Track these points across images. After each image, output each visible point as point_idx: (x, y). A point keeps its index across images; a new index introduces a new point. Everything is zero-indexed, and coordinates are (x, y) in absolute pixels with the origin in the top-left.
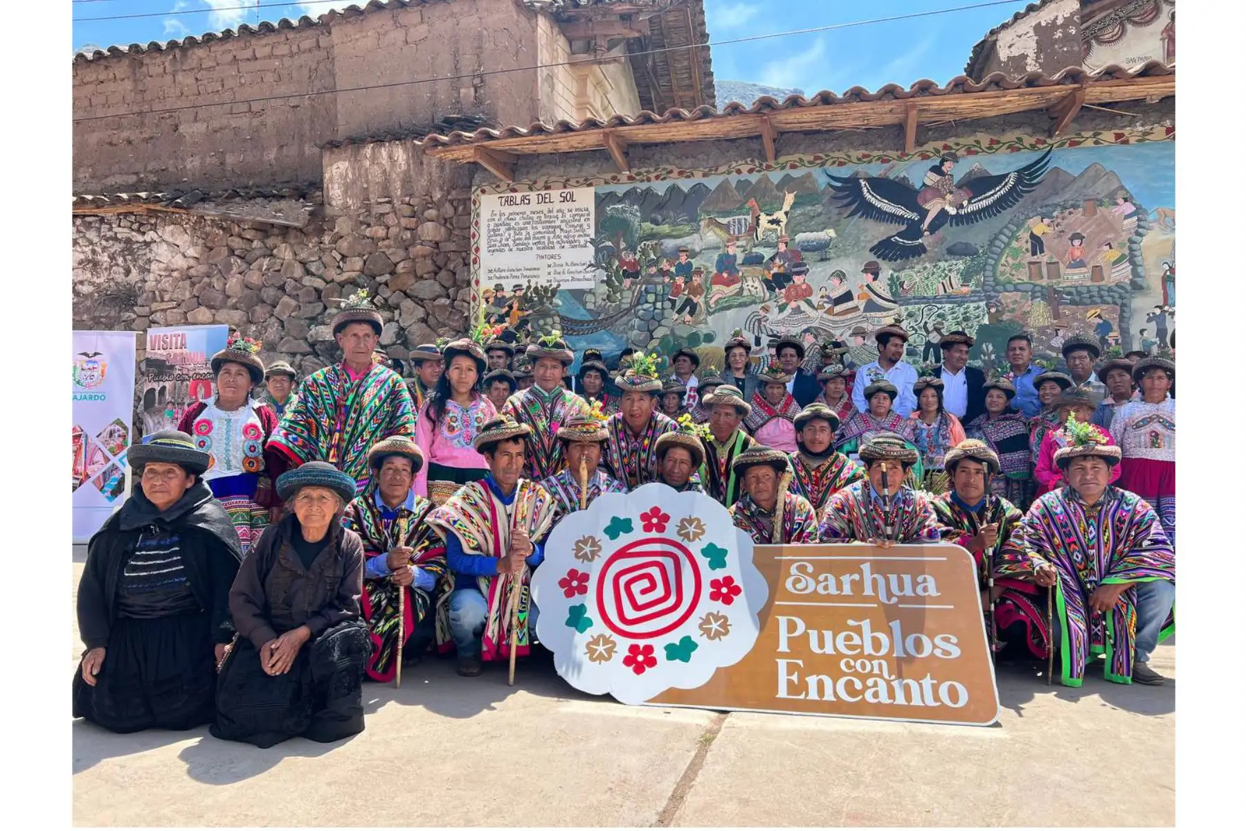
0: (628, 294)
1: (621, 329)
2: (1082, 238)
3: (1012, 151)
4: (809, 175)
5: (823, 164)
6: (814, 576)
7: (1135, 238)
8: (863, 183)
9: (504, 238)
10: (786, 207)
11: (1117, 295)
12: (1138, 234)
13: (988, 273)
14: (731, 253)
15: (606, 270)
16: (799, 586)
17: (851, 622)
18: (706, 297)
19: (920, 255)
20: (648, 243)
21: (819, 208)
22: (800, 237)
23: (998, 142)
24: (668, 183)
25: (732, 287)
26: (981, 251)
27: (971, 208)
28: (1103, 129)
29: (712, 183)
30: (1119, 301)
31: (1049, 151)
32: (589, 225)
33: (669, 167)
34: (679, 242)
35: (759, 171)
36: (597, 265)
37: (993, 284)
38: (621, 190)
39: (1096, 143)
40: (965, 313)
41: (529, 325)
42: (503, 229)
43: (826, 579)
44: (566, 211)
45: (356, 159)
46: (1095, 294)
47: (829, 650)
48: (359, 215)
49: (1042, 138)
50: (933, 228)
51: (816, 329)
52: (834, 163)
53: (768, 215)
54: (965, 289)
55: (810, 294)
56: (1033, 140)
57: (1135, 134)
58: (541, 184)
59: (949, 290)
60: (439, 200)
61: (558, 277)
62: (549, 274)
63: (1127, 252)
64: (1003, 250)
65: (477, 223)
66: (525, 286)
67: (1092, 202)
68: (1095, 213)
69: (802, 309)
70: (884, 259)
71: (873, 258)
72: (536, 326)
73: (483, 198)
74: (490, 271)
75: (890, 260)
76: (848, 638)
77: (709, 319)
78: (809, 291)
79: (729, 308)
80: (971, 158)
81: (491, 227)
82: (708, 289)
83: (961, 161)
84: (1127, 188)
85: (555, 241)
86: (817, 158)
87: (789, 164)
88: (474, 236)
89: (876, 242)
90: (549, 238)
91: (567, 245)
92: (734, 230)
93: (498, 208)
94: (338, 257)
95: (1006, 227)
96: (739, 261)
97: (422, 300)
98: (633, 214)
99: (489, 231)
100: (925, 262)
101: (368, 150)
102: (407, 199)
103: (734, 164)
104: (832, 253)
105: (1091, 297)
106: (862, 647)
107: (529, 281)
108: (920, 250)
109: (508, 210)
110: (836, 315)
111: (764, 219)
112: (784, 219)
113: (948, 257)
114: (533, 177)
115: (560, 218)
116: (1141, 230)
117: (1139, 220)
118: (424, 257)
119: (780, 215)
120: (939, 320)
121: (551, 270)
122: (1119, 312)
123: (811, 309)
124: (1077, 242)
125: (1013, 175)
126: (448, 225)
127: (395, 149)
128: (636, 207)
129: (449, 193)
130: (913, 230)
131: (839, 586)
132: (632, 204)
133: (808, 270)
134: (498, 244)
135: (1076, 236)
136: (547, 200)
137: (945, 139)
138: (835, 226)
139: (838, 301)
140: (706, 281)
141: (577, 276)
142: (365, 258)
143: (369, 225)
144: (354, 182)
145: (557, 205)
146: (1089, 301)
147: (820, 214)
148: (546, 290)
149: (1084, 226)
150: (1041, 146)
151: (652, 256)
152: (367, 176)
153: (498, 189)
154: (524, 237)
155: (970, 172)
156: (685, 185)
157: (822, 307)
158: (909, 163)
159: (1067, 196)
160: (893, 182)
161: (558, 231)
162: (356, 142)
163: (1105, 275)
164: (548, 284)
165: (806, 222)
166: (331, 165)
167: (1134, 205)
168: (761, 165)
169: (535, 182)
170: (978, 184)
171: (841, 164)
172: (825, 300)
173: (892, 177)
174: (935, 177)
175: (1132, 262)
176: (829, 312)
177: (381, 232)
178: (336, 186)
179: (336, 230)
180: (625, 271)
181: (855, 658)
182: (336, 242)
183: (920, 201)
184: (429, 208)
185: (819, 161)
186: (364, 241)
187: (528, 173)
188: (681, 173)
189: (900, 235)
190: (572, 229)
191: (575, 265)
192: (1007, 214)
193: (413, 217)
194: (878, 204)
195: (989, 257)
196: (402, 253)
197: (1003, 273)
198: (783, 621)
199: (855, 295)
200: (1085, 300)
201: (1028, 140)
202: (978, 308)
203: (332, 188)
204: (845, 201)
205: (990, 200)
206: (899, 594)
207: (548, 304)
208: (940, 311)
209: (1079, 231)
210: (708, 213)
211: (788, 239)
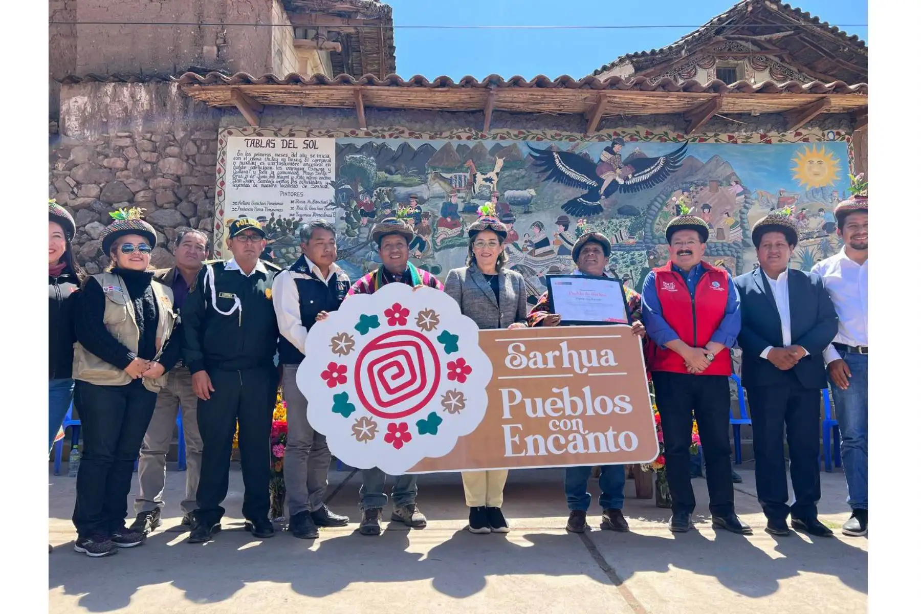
0: (365, 231)
1: (359, 260)
2: (709, 208)
3: (661, 141)
4: (515, 145)
5: (525, 138)
6: (526, 354)
7: (744, 210)
8: (556, 155)
9: (250, 175)
10: (497, 169)
11: (734, 250)
12: (745, 207)
13: (647, 230)
14: (453, 202)
15: (345, 209)
16: (515, 363)
17: (555, 390)
18: (433, 236)
19: (598, 214)
20: (383, 189)
21: (522, 172)
22: (509, 193)
23: (652, 134)
24: (400, 141)
25: (454, 230)
26: (642, 213)
27: (634, 181)
28: (720, 131)
29: (438, 144)
30: (736, 255)
31: (686, 143)
32: (330, 170)
33: (402, 129)
34: (409, 190)
35: (475, 139)
36: (337, 204)
37: (651, 237)
38: (359, 142)
39: (716, 141)
40: (632, 258)
41: (272, 252)
42: (248, 167)
43: (535, 356)
44: (309, 156)
45: (96, 97)
46: (720, 248)
47: (540, 414)
48: (96, 147)
49: (681, 134)
50: (608, 193)
51: (521, 266)
52: (533, 138)
53: (482, 174)
54: (631, 241)
55: (517, 239)
56: (675, 135)
57: (741, 137)
58: (286, 130)
59: (620, 241)
60: (182, 139)
61: (300, 212)
62: (292, 208)
63: (739, 220)
64: (657, 213)
65: (223, 160)
66: (268, 219)
67: (715, 183)
68: (717, 190)
69: (511, 250)
70: (572, 215)
71: (564, 213)
72: (278, 253)
73: (230, 139)
74: (235, 203)
75: (576, 216)
76: (554, 403)
77: (436, 254)
78: (516, 236)
79: (452, 246)
80: (633, 143)
81: (237, 164)
82: (435, 230)
83: (627, 145)
84: (737, 174)
85: (298, 181)
86: (520, 133)
87: (498, 137)
88: (219, 172)
89: (566, 202)
90: (292, 179)
91: (309, 185)
92: (455, 184)
93: (244, 149)
94: (73, 183)
95: (658, 196)
96: (460, 208)
97: (162, 227)
98: (369, 163)
99: (235, 168)
100: (602, 218)
101: (109, 88)
102: (148, 135)
103: (455, 131)
104: (533, 208)
105: (717, 250)
106: (563, 409)
107: (273, 214)
108: (598, 209)
109: (253, 150)
110: (537, 256)
111: (480, 177)
112: (496, 179)
113: (619, 216)
114: (278, 125)
115: (303, 162)
116: (747, 205)
117: (746, 197)
118: (165, 188)
119: (492, 175)
120: (614, 263)
121: (295, 205)
122: (735, 262)
123: (518, 251)
124: (706, 210)
125: (662, 159)
126: (191, 161)
127: (137, 90)
128: (372, 158)
129: (192, 133)
130: (593, 194)
131: (545, 361)
132: (369, 156)
133: (515, 220)
134: (243, 179)
135: (706, 206)
136: (291, 146)
137: (615, 128)
138: (535, 187)
139: (539, 245)
140: (433, 224)
141: (318, 212)
142: (101, 186)
143: (107, 156)
144: (92, 115)
145: (300, 150)
146: (716, 253)
147: (523, 177)
148: (289, 222)
149: (710, 200)
150: (681, 140)
151: (387, 200)
152: (107, 111)
153: (245, 133)
154: (268, 175)
155: (633, 154)
156: (415, 144)
157: (526, 249)
158: (590, 143)
159: (699, 177)
160: (577, 156)
161: (301, 172)
162: (97, 79)
163: (726, 235)
164: (291, 218)
165: (513, 181)
166: (70, 98)
167: (743, 187)
168: (477, 134)
169: (280, 130)
170: (639, 163)
171: (539, 139)
172: (528, 244)
173: (577, 152)
174: (609, 156)
175: (742, 227)
176: (531, 253)
177: (120, 163)
178: (73, 118)
179: (72, 157)
180: (362, 211)
181: (559, 418)
182: (70, 170)
183: (598, 172)
184: (171, 145)
185: (522, 136)
186: (101, 170)
187: (273, 121)
188: (411, 134)
189: (583, 197)
190: (314, 172)
191: (317, 202)
192: (659, 187)
193: (154, 152)
194: (567, 173)
195: (647, 218)
196: (141, 183)
197: (657, 230)
198: (505, 392)
199: (551, 242)
200: (713, 253)
201: (672, 135)
202: (641, 255)
203: (69, 119)
204: (543, 168)
205: (648, 175)
206: (589, 365)
207: (290, 235)
208: (614, 256)
209: (707, 203)
210: (434, 168)
211: (498, 194)
